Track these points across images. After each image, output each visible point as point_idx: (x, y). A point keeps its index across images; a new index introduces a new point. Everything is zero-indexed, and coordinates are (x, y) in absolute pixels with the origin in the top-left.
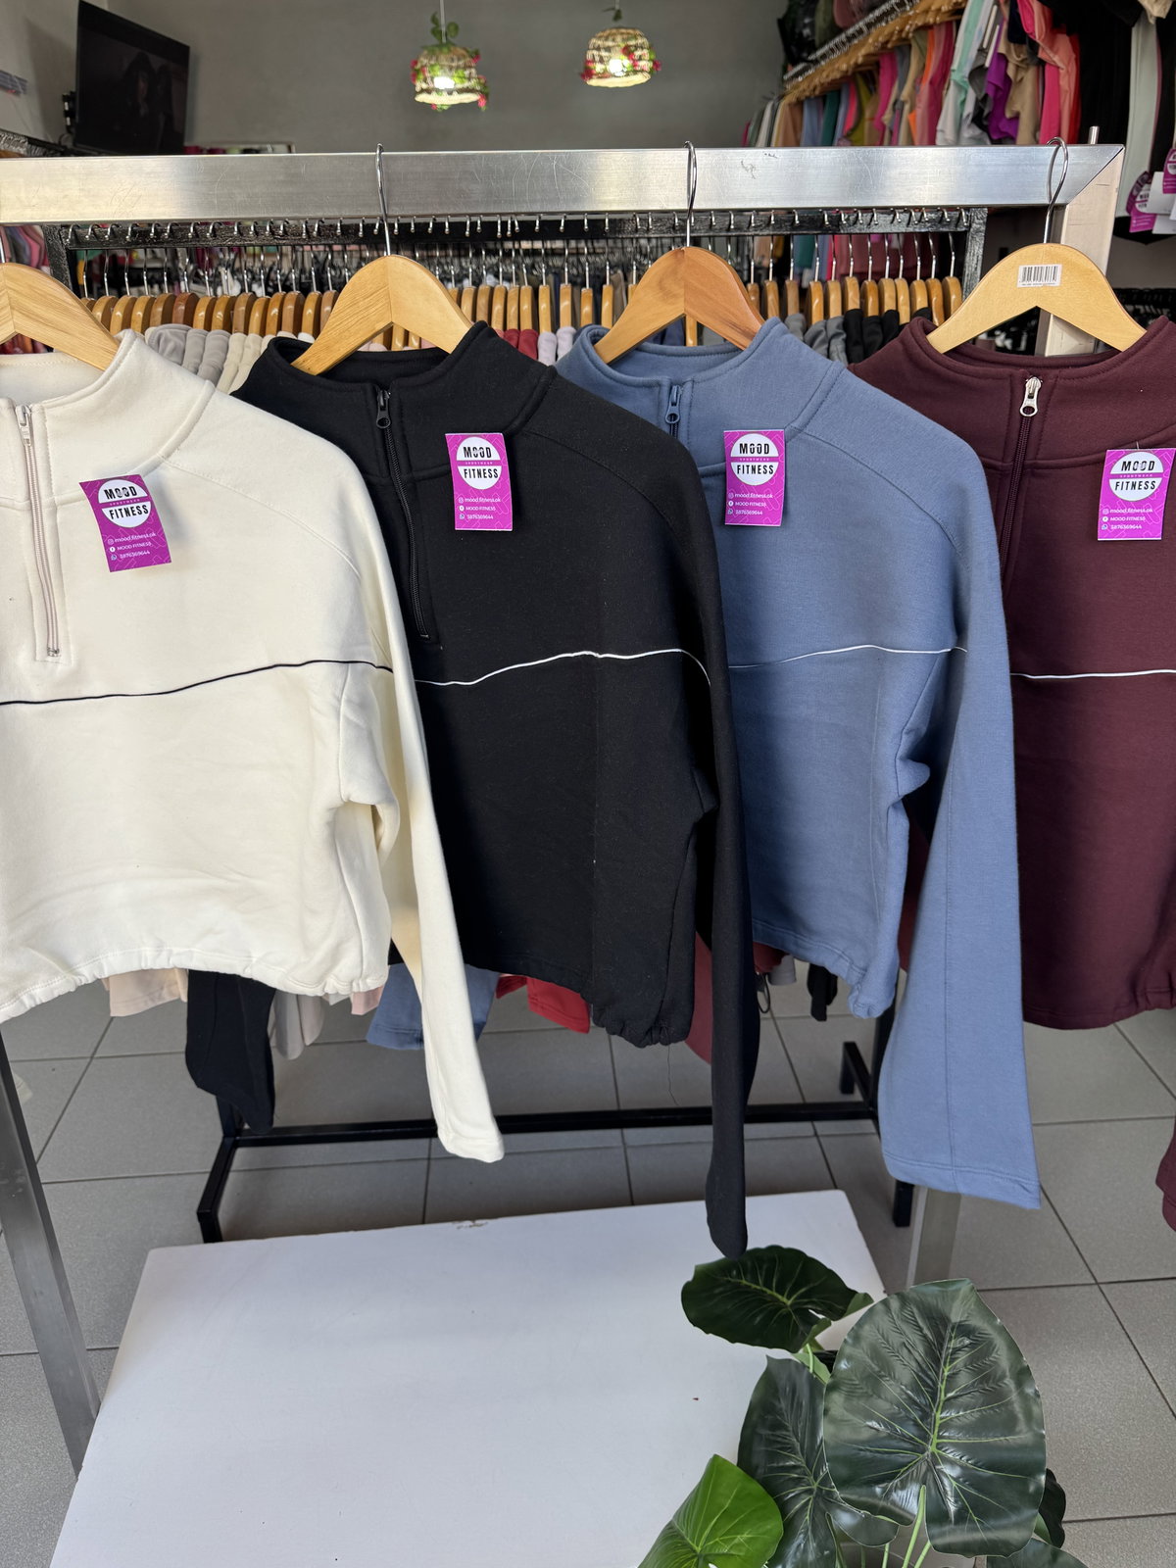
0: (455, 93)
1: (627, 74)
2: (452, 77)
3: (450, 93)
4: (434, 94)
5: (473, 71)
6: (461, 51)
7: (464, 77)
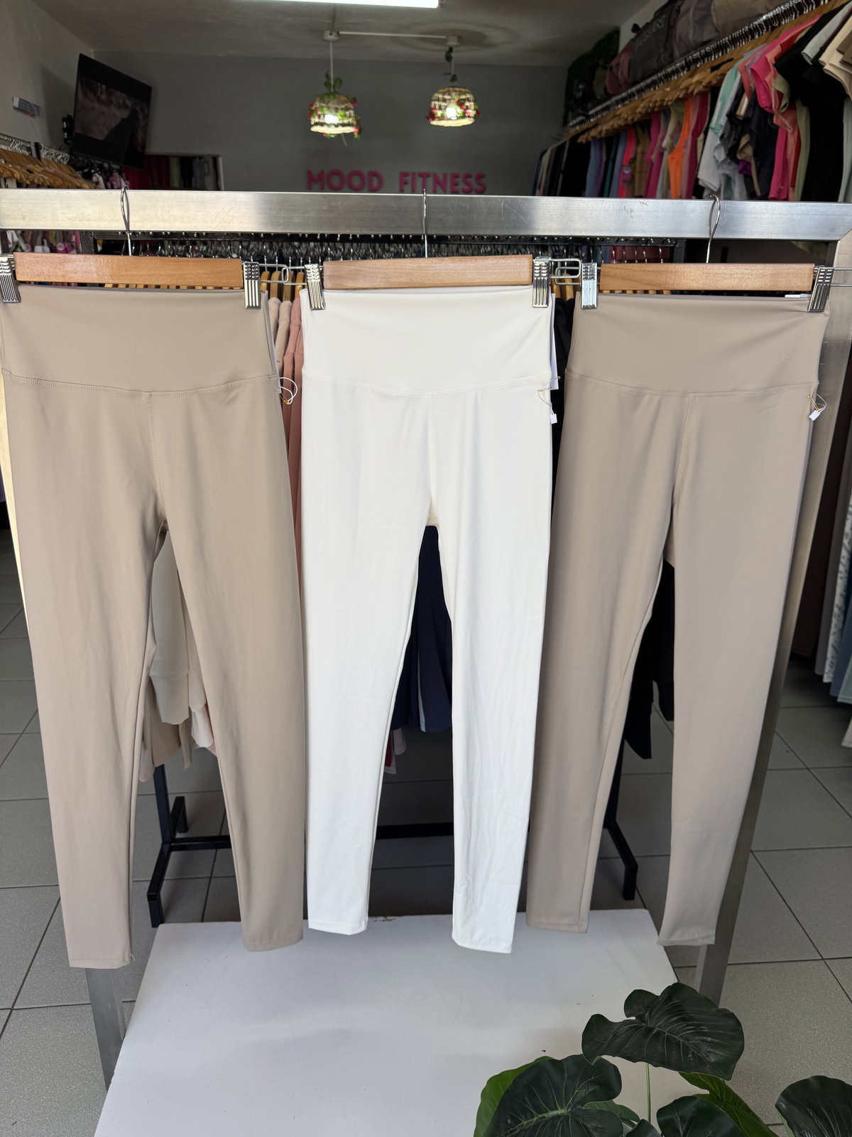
0: (339, 126)
1: (459, 118)
2: (337, 115)
3: (336, 126)
4: (326, 126)
5: (352, 112)
6: (343, 98)
7: (345, 116)
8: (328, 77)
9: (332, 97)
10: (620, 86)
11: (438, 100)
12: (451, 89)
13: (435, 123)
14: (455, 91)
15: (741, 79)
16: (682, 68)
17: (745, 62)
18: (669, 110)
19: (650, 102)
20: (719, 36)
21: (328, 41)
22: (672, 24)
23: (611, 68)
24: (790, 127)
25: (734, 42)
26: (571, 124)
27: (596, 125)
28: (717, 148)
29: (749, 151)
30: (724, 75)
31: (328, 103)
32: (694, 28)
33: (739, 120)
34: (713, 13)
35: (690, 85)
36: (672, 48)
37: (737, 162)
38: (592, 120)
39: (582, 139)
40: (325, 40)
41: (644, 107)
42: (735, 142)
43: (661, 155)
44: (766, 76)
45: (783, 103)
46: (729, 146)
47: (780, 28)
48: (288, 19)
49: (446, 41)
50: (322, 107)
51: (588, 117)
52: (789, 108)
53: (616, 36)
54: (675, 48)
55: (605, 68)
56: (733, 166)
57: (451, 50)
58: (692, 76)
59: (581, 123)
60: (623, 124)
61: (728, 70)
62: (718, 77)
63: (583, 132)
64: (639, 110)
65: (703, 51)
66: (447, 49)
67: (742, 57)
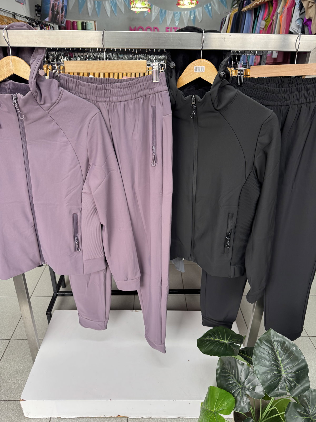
0: (142, 8)
1: (189, 5)
2: (141, 3)
3: (140, 8)
4: (136, 8)
5: (147, 2)
7: (144, 4)
13: (180, 6)
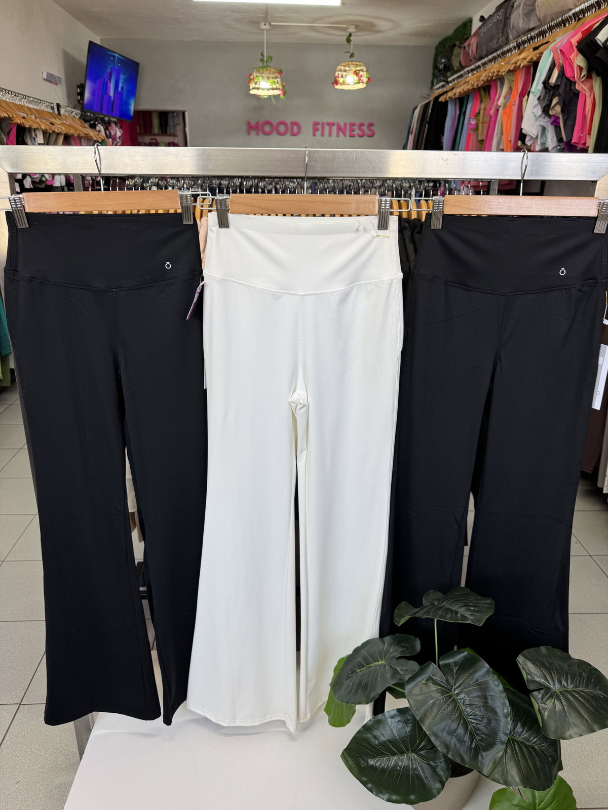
1: (355, 84)
2: (269, 82)
3: (268, 90)
4: (260, 90)
5: (279, 80)
6: (273, 70)
7: (274, 82)
8: (262, 55)
9: (265, 69)
10: (471, 60)
11: (341, 71)
12: (350, 63)
13: (338, 87)
14: (353, 64)
15: (553, 56)
16: (515, 48)
17: (556, 45)
18: (504, 78)
19: (490, 72)
20: (542, 24)
21: (263, 30)
22: (508, 16)
23: (464, 48)
24: (589, 92)
25: (551, 29)
26: (436, 87)
27: (452, 89)
28: (535, 106)
29: (558, 109)
30: (541, 53)
31: (263, 73)
32: (523, 18)
33: (551, 86)
34: (537, 8)
35: (518, 61)
36: (508, 33)
37: (550, 116)
38: (450, 85)
39: (442, 99)
40: (260, 29)
41: (486, 76)
42: (548, 102)
43: (498, 110)
44: (571, 54)
45: (583, 74)
46: (544, 105)
47: (584, 19)
48: (235, 14)
49: (347, 28)
50: (257, 76)
51: (448, 83)
52: (587, 78)
53: (469, 24)
54: (510, 33)
55: (460, 47)
56: (547, 119)
57: (350, 35)
58: (520, 54)
59: (443, 86)
60: (471, 88)
61: (545, 50)
62: (538, 55)
63: (443, 94)
64: (482, 78)
65: (529, 36)
66: (348, 34)
67: (556, 40)
